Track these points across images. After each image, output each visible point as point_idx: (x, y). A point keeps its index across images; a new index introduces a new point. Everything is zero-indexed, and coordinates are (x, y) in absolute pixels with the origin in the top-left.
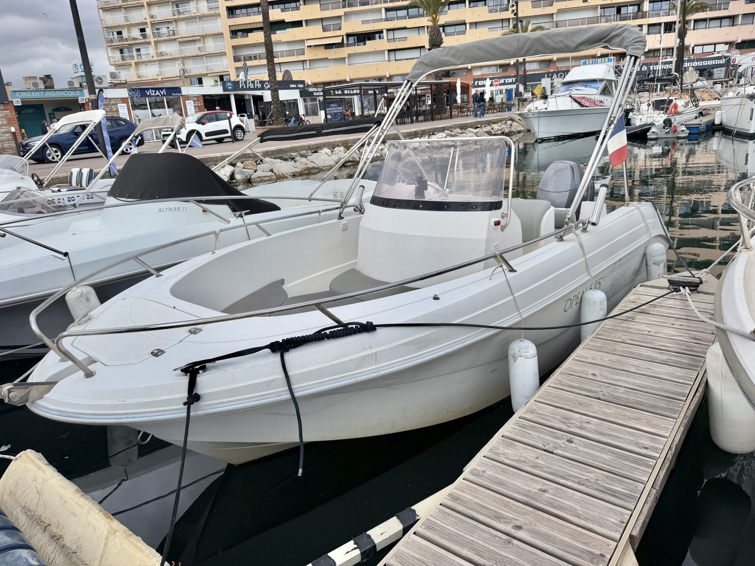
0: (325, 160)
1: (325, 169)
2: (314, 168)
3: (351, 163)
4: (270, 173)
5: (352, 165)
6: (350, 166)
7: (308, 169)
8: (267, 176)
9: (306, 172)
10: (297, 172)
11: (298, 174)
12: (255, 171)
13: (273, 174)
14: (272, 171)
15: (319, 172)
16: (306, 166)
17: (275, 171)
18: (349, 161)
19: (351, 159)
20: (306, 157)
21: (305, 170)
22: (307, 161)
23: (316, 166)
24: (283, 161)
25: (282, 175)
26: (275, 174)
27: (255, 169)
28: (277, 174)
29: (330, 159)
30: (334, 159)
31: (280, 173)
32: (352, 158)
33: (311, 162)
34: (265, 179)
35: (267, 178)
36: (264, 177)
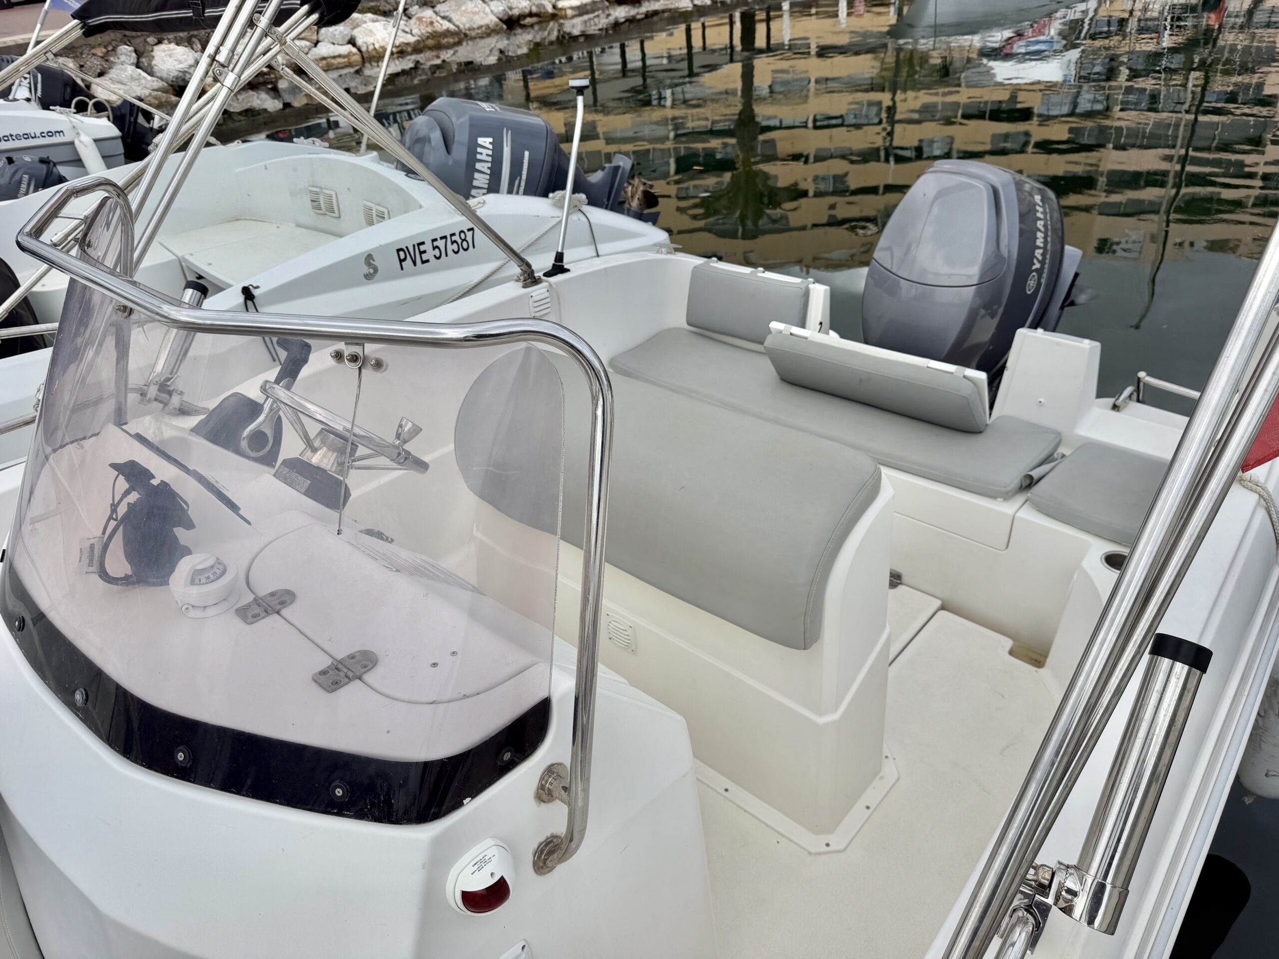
0: (475, 13)
1: (473, 34)
2: (447, 33)
3: (535, 19)
4: (349, 48)
5: (538, 23)
6: (532, 26)
7: (435, 35)
8: (340, 56)
9: (430, 42)
10: (408, 44)
11: (409, 49)
12: (316, 44)
13: (354, 50)
14: (352, 42)
15: (459, 43)
16: (430, 29)
17: (360, 42)
18: (531, 15)
19: (534, 9)
20: (433, 7)
21: (428, 38)
22: (434, 16)
23: (452, 27)
24: (380, 18)
25: (374, 53)
26: (359, 50)
27: (315, 37)
28: (364, 49)
29: (487, 10)
30: (495, 10)
31: (371, 47)
32: (537, 6)
33: (443, 18)
34: (335, 62)
35: (340, 60)
36: (334, 57)
